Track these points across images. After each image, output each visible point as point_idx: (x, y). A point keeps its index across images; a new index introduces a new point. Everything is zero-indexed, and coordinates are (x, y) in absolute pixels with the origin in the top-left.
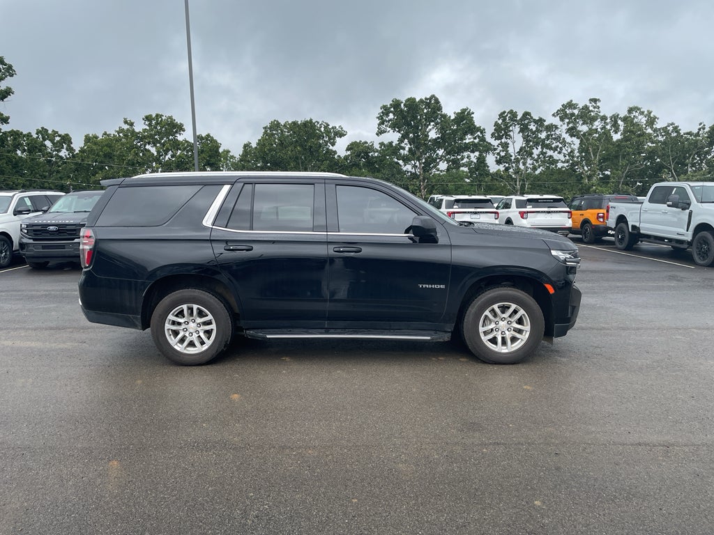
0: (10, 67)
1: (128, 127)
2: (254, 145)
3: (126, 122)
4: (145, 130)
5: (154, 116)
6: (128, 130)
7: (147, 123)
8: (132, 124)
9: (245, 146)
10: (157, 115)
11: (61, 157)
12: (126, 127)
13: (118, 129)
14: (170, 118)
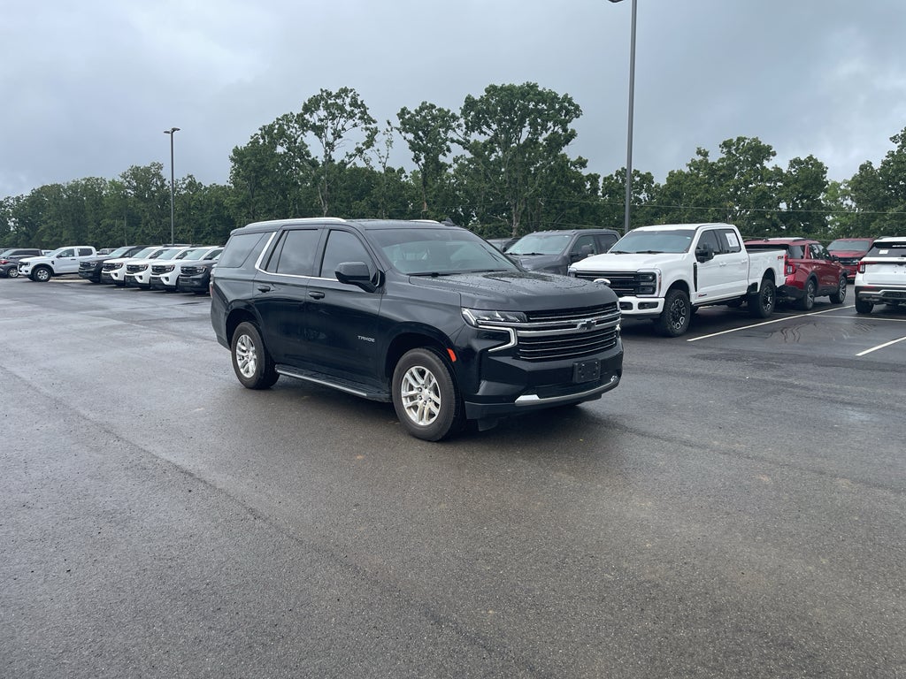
0: (577, 107)
1: (701, 158)
2: (877, 165)
3: (699, 152)
4: (722, 160)
5: (735, 140)
6: (701, 162)
7: (725, 150)
8: (706, 154)
9: (862, 168)
10: (739, 139)
11: (640, 200)
12: (700, 158)
13: (690, 162)
14: (754, 140)
